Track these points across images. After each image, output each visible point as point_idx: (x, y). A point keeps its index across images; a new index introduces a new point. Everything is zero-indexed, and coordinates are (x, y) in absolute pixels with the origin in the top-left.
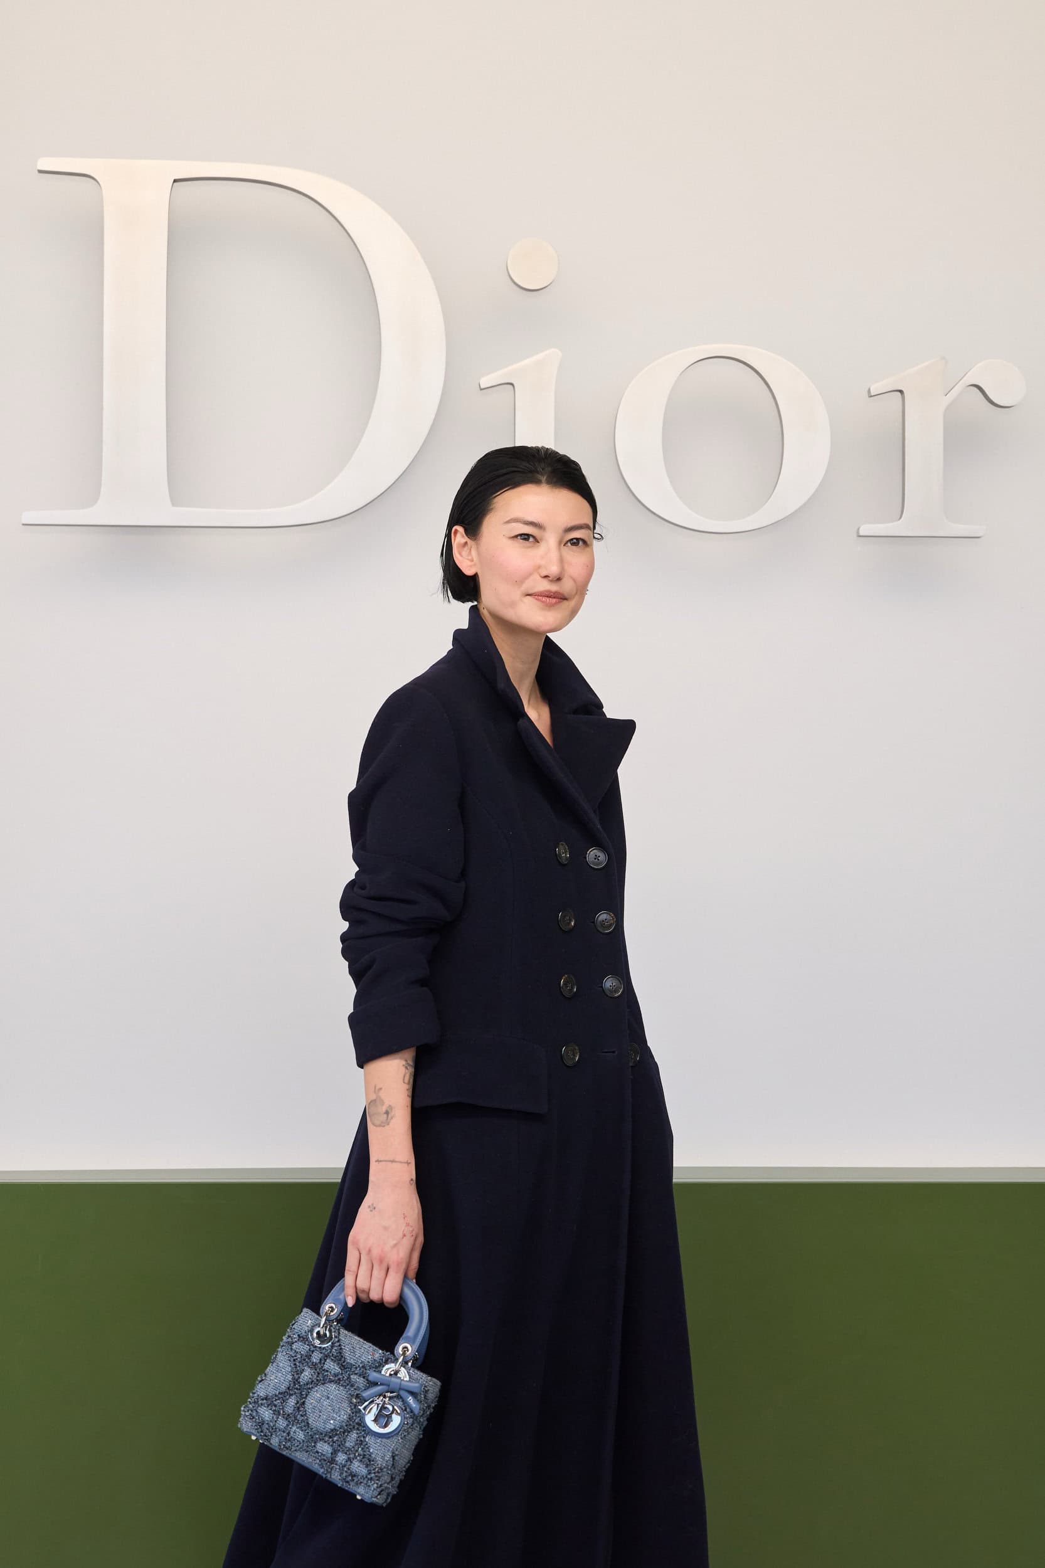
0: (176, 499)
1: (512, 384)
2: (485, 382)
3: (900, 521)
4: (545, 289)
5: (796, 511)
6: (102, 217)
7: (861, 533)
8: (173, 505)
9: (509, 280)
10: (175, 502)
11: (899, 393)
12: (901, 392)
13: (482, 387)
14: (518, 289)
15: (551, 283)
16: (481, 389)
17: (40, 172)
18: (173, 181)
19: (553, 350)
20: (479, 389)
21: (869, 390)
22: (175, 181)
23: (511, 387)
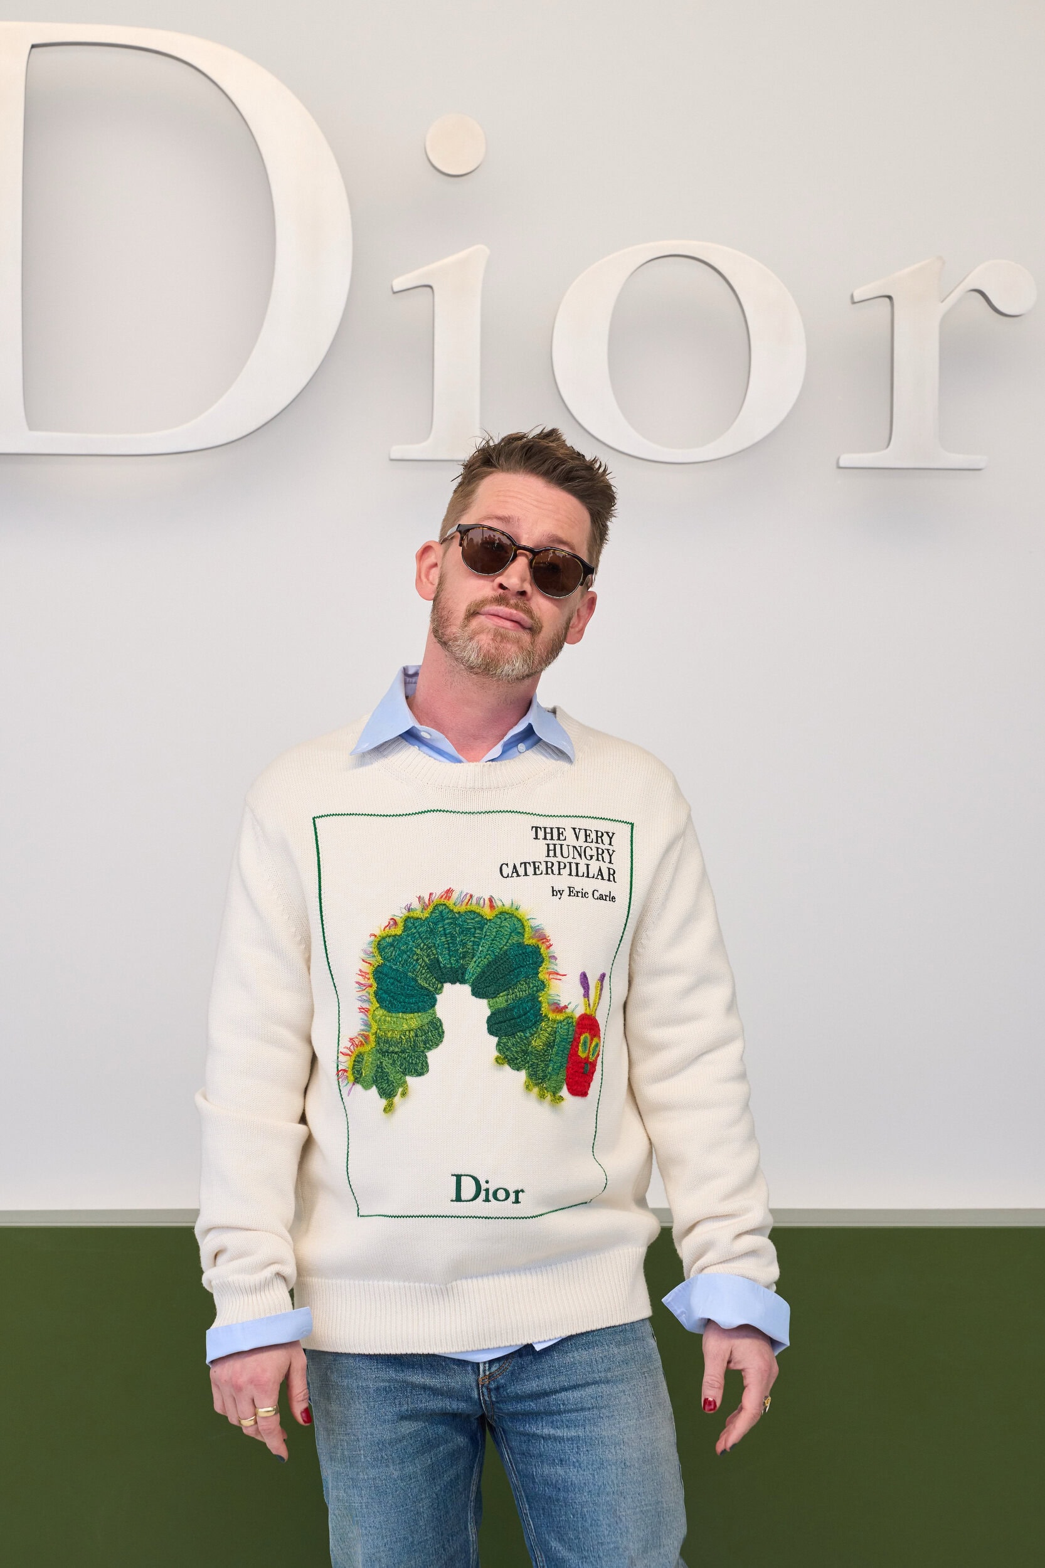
0: (33, 423)
1: (430, 287)
2: (399, 283)
3: (888, 449)
4: (470, 175)
5: (768, 436)
7: (842, 464)
8: (31, 429)
9: (427, 163)
10: (32, 425)
11: (887, 300)
12: (890, 297)
13: (396, 289)
14: (438, 174)
15: (478, 167)
16: (395, 293)
18: (30, 46)
19: (479, 246)
20: (391, 293)
21: (852, 297)
22: (33, 46)
23: (429, 289)
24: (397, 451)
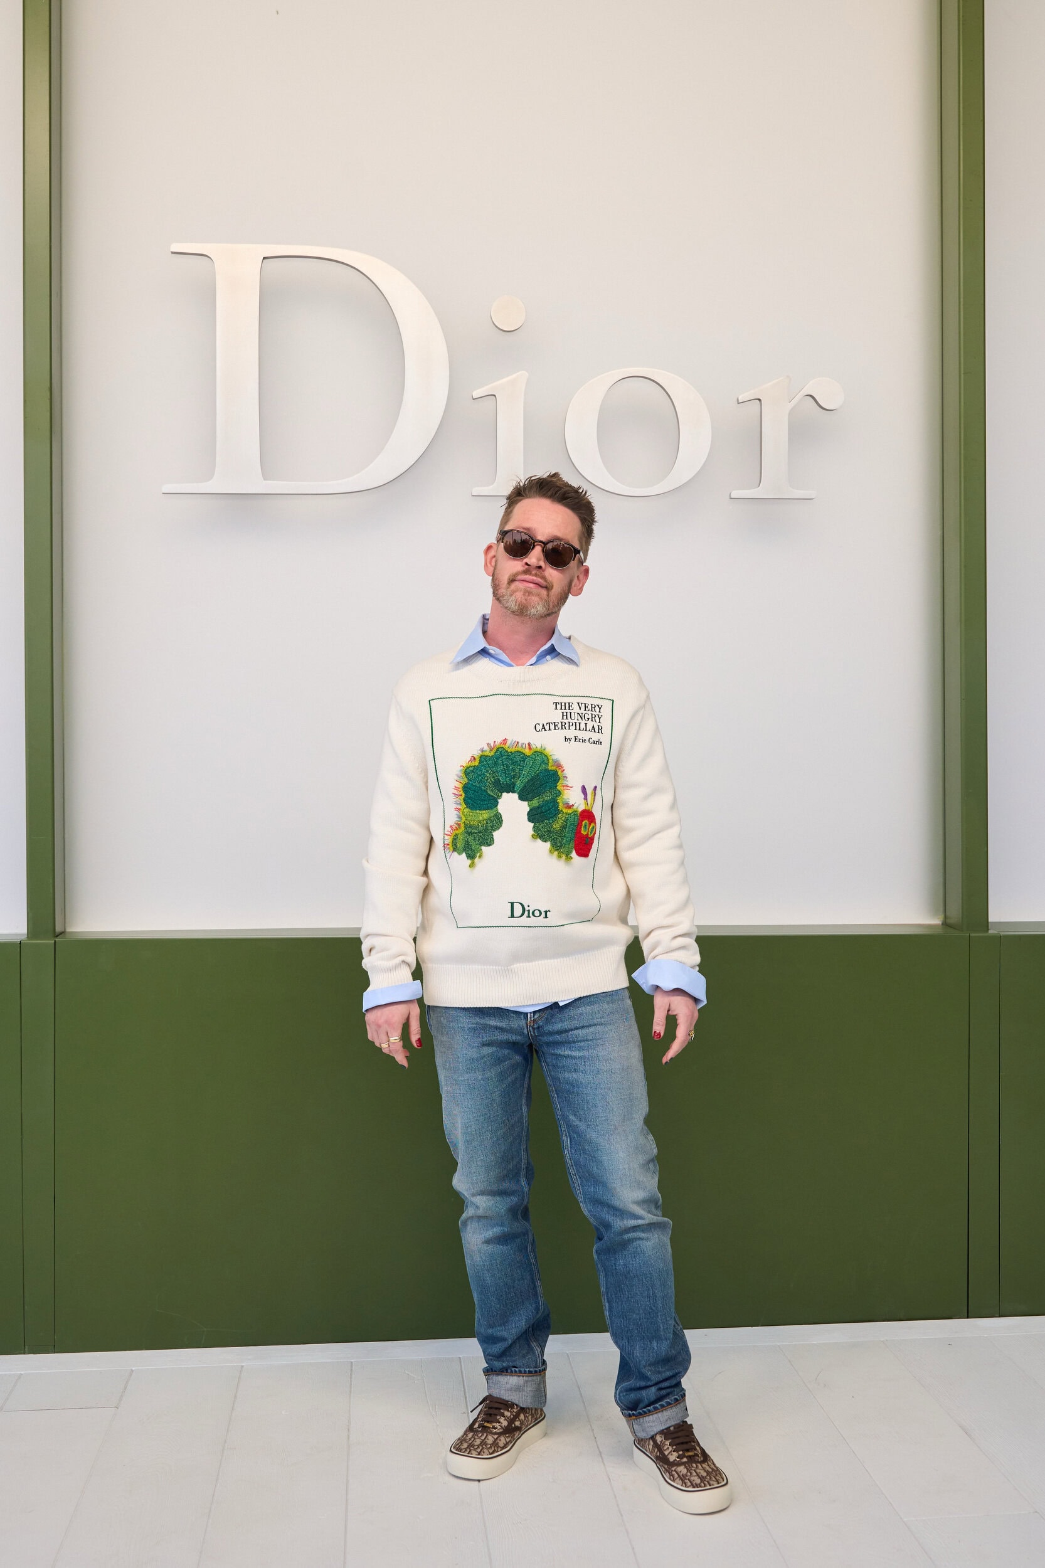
1: (494, 395)
2: (476, 394)
4: (517, 331)
5: (690, 480)
6: (215, 284)
7: (732, 497)
8: (264, 479)
9: (492, 324)
10: (266, 475)
12: (759, 400)
13: (474, 398)
14: (499, 331)
15: (521, 326)
16: (474, 399)
17: (173, 253)
19: (520, 372)
20: (472, 399)
21: (738, 399)
22: (264, 258)
24: (476, 491)
